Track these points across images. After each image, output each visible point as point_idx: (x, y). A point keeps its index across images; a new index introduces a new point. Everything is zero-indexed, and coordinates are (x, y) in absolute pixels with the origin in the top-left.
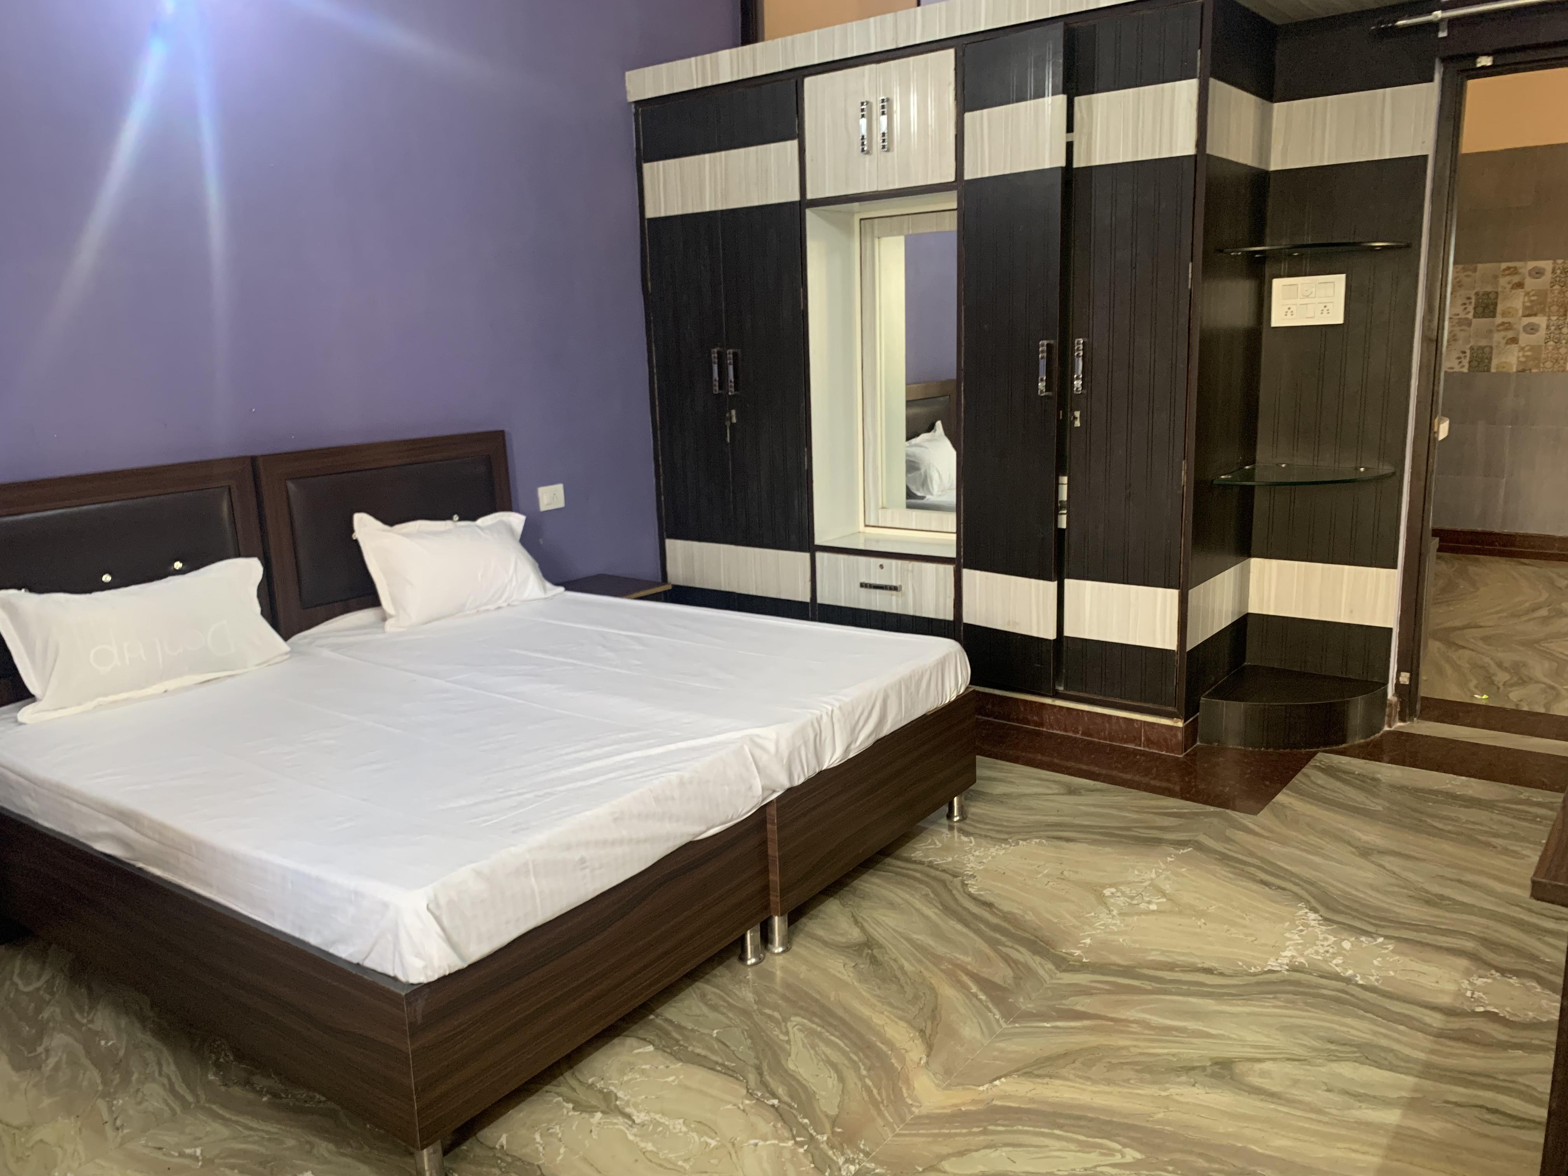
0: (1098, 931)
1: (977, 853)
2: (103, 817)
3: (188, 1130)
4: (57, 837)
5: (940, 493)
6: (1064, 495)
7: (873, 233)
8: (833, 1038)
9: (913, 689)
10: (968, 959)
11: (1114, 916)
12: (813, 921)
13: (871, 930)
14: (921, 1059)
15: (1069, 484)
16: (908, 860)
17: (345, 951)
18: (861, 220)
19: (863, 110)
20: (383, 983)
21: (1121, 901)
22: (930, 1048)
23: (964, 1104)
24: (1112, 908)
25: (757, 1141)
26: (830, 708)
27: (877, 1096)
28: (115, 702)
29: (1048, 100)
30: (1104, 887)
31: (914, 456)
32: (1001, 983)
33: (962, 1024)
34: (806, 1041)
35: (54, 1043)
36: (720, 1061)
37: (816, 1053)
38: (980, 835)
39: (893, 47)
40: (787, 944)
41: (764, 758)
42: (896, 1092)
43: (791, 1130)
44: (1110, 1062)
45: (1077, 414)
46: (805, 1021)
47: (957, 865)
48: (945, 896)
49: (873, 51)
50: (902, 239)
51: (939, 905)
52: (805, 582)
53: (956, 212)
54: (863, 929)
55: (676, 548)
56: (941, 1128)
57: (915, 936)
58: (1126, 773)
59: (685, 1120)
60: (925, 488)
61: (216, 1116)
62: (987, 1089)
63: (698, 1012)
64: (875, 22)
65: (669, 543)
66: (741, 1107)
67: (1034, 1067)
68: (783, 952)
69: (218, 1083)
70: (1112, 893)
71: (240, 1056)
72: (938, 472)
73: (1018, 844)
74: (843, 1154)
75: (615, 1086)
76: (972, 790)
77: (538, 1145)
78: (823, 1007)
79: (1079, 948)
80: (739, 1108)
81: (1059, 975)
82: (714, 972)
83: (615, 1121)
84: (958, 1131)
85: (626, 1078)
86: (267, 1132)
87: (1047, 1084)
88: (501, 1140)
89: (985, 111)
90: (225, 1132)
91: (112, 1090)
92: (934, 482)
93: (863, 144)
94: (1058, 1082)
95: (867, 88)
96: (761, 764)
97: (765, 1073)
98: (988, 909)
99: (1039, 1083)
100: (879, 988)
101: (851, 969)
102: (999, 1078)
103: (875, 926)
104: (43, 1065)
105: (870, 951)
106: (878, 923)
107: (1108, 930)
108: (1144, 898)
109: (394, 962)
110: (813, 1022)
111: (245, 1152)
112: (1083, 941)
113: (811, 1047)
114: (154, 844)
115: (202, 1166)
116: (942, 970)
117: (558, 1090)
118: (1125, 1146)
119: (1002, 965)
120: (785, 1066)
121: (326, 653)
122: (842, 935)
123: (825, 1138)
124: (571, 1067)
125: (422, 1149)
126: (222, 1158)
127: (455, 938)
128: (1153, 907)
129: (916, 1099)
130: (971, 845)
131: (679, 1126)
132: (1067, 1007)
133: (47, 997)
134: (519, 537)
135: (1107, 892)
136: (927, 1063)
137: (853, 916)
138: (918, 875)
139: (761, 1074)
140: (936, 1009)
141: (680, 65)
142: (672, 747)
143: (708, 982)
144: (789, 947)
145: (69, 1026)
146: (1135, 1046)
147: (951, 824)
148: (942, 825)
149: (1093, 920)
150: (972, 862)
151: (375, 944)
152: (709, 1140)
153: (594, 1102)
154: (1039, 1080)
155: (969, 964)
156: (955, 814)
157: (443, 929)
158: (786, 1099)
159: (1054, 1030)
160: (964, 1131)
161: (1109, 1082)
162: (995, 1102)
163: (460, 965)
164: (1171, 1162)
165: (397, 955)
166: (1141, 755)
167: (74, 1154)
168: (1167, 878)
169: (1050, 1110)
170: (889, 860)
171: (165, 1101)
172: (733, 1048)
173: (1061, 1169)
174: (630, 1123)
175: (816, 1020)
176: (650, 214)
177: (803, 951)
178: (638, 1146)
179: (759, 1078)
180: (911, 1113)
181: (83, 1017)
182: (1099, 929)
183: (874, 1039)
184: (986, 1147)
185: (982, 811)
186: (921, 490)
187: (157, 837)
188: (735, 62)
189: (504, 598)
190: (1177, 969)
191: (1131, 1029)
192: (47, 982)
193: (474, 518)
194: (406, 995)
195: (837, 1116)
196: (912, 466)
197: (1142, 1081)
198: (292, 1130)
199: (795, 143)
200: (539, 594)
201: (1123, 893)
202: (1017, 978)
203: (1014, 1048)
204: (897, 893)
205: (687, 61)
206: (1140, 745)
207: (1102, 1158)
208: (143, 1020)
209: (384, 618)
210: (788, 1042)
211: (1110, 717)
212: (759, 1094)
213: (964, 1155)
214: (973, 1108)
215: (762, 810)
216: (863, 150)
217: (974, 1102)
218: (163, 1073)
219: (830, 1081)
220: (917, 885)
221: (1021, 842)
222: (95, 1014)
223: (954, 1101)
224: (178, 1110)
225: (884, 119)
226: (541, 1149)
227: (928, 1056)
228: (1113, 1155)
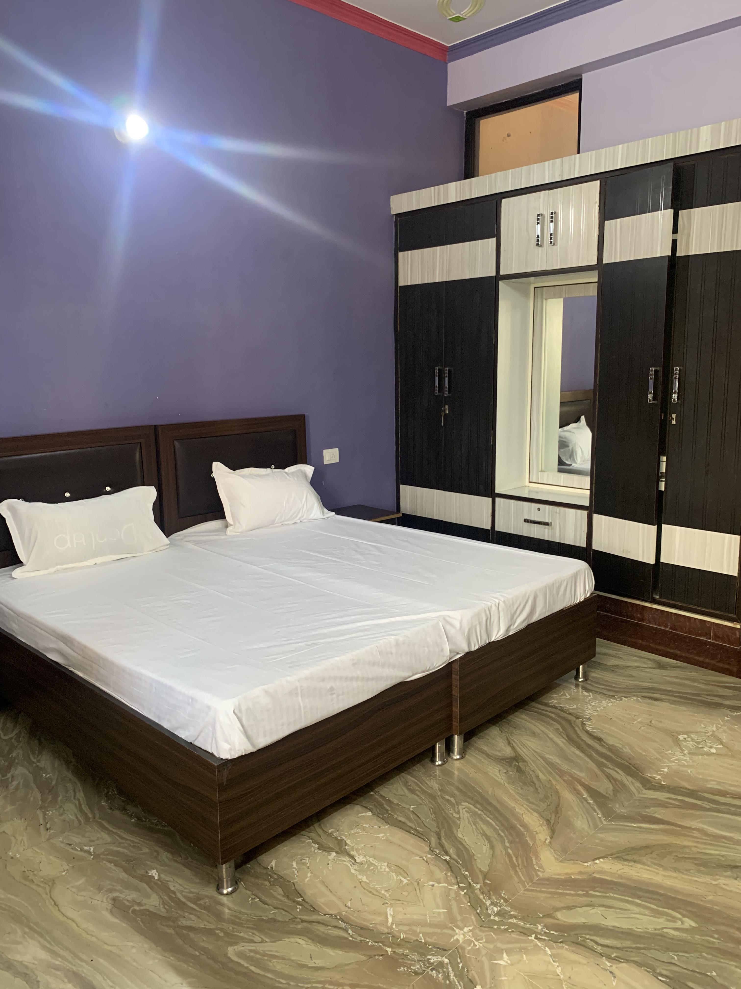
0: (674, 764)
1: (593, 704)
2: (52, 638)
3: (87, 835)
4: (28, 648)
5: (582, 462)
6: (663, 469)
7: (542, 295)
8: (488, 819)
9: (555, 592)
10: (583, 775)
11: (685, 754)
12: (482, 740)
13: (518, 749)
14: (546, 839)
15: (667, 461)
16: (547, 705)
17: (184, 734)
18: (535, 288)
19: (538, 219)
20: (204, 757)
21: (690, 744)
22: (553, 832)
23: (573, 874)
24: (684, 749)
25: (433, 883)
26: (497, 601)
27: (515, 861)
28: (66, 569)
29: (661, 213)
30: (679, 733)
31: (565, 438)
32: (604, 793)
33: (575, 818)
34: (470, 819)
35: (17, 772)
36: (414, 827)
37: (476, 827)
38: (597, 692)
39: (560, 180)
40: (463, 753)
41: (452, 631)
42: (529, 861)
43: (457, 878)
44: (677, 856)
45: (674, 416)
46: (471, 806)
47: (579, 711)
48: (570, 731)
49: (547, 182)
50: (561, 300)
51: (565, 737)
52: (488, 517)
53: (597, 284)
54: (513, 748)
55: (406, 490)
56: (557, 889)
57: (547, 756)
58: (700, 656)
59: (388, 863)
60: (572, 459)
61: (104, 828)
62: (590, 865)
63: (402, 793)
64: (549, 164)
65: (402, 487)
66: (425, 859)
67: (623, 854)
68: (460, 759)
69: (107, 807)
70: (685, 739)
71: (121, 792)
72: (581, 448)
73: (621, 700)
74: (490, 899)
75: (346, 837)
76: (593, 662)
77: (294, 869)
78: (483, 798)
79: (660, 774)
80: (423, 859)
81: (645, 791)
82: (414, 768)
83: (343, 859)
84: (568, 892)
85: (353, 832)
86: (132, 841)
87: (632, 866)
88: (272, 863)
89: (619, 220)
90: (108, 839)
91: (46, 805)
92: (578, 455)
93: (538, 240)
94: (639, 866)
95: (541, 205)
96: (449, 635)
97: (442, 838)
98: (598, 742)
99: (626, 865)
100: (522, 789)
101: (504, 775)
102: (599, 858)
103: (521, 747)
104: (10, 785)
105: (517, 764)
106: (524, 745)
107: (680, 764)
108: (707, 744)
109: (212, 743)
110: (476, 807)
111: (118, 852)
112: (663, 770)
113: (473, 824)
114: (80, 657)
115: (93, 859)
116: (564, 780)
117: (310, 834)
118: (684, 916)
119: (606, 781)
120: (456, 835)
121: (191, 546)
122: (499, 751)
123: (479, 887)
124: (319, 821)
125: (222, 864)
126: (105, 855)
127: (250, 732)
128: (713, 751)
129: (541, 867)
130: (590, 698)
131: (384, 867)
132: (648, 814)
133: (16, 744)
134: (309, 480)
135: (681, 737)
136: (550, 842)
137: (507, 739)
138: (553, 715)
139: (439, 838)
140: (559, 806)
141: (425, 192)
142: (393, 619)
143: (409, 774)
144: (464, 755)
145: (26, 763)
146: (695, 847)
147: (577, 683)
148: (571, 683)
149: (670, 755)
150: (590, 710)
151: (201, 732)
152: (403, 879)
153: (331, 845)
154: (626, 863)
155: (583, 778)
156: (581, 677)
157: (242, 726)
158: (455, 857)
159: (639, 829)
160: (573, 892)
161: (676, 870)
162: (595, 875)
163: (250, 749)
164: (717, 932)
165: (214, 741)
166: (710, 645)
167: (21, 842)
168: (724, 731)
169: (633, 885)
170: (534, 704)
171: (76, 815)
172: (423, 819)
173: (638, 927)
174: (353, 861)
175: (478, 806)
176: (401, 283)
177: (473, 760)
178: (357, 877)
179: (438, 841)
180: (538, 876)
181: (35, 758)
182: (674, 762)
183: (516, 822)
184: (586, 906)
185: (598, 676)
186: (569, 460)
187: (81, 653)
188: (458, 190)
189: (298, 517)
190: (728, 796)
191: (692, 834)
192: (16, 734)
193: (284, 468)
194: (218, 766)
195: (488, 872)
196: (563, 444)
197: (699, 871)
198: (147, 842)
199: (494, 240)
200: (320, 515)
201: (693, 740)
202: (615, 791)
203: (611, 839)
204: (538, 727)
205: (429, 189)
206: (710, 639)
207: (668, 923)
208: (68, 763)
209: (227, 527)
210: (459, 819)
211: (690, 618)
212: (438, 852)
213: (571, 909)
214: (579, 877)
215: (450, 665)
216: (538, 244)
217: (580, 873)
218: (76, 798)
219: (484, 848)
220: (552, 722)
221: (624, 699)
222: (41, 757)
223: (569, 871)
224: (82, 822)
225: (552, 225)
226: (296, 872)
227: (551, 838)
228: (675, 922)
